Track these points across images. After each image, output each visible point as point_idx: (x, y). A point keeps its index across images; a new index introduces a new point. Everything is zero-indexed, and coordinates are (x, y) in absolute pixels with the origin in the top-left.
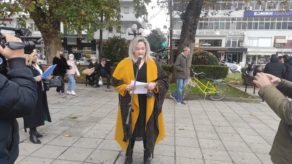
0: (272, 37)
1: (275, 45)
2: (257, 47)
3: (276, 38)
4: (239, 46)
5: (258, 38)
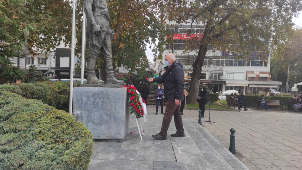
0: (244, 72)
1: (247, 79)
2: (233, 80)
3: (247, 73)
4: (219, 78)
5: (234, 73)
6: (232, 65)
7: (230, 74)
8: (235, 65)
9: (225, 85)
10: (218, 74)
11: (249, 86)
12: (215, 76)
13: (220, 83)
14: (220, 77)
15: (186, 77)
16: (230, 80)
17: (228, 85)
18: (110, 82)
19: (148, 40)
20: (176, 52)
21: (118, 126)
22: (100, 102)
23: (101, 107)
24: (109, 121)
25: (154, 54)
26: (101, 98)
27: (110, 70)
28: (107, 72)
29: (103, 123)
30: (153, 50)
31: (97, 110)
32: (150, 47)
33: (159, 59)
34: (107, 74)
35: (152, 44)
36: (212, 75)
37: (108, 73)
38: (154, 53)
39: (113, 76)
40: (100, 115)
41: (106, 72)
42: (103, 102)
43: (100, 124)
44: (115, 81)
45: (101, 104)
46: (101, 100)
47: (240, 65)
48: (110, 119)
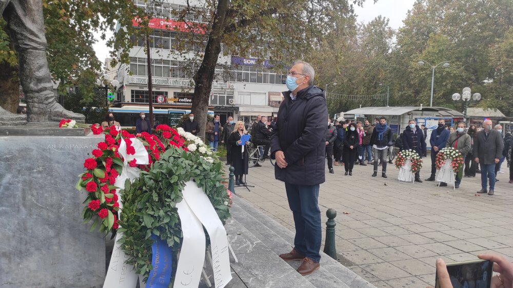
0: (265, 93)
1: (270, 103)
2: (250, 106)
4: (228, 103)
5: (250, 94)
6: (246, 80)
7: (245, 96)
8: (253, 81)
9: (236, 113)
10: (226, 95)
11: (273, 115)
12: (222, 98)
13: (229, 111)
14: (230, 99)
15: (171, 100)
16: (246, 105)
17: (242, 114)
18: (42, 118)
19: (98, 22)
20: (158, 52)
21: (84, 253)
22: (20, 185)
23: (24, 198)
24: (55, 241)
25: (110, 52)
26: (19, 171)
27: (40, 80)
28: (32, 85)
29: (32, 250)
30: (109, 44)
31: (8, 209)
32: (103, 37)
33: (123, 62)
34: (33, 91)
35: (105, 30)
36: (216, 97)
37: (35, 88)
38: (112, 49)
39: (52, 97)
40: (19, 224)
41: (28, 87)
42: (29, 184)
43: (21, 254)
44: (61, 115)
45: (24, 190)
46: (21, 178)
47: (259, 80)
48: (58, 235)
